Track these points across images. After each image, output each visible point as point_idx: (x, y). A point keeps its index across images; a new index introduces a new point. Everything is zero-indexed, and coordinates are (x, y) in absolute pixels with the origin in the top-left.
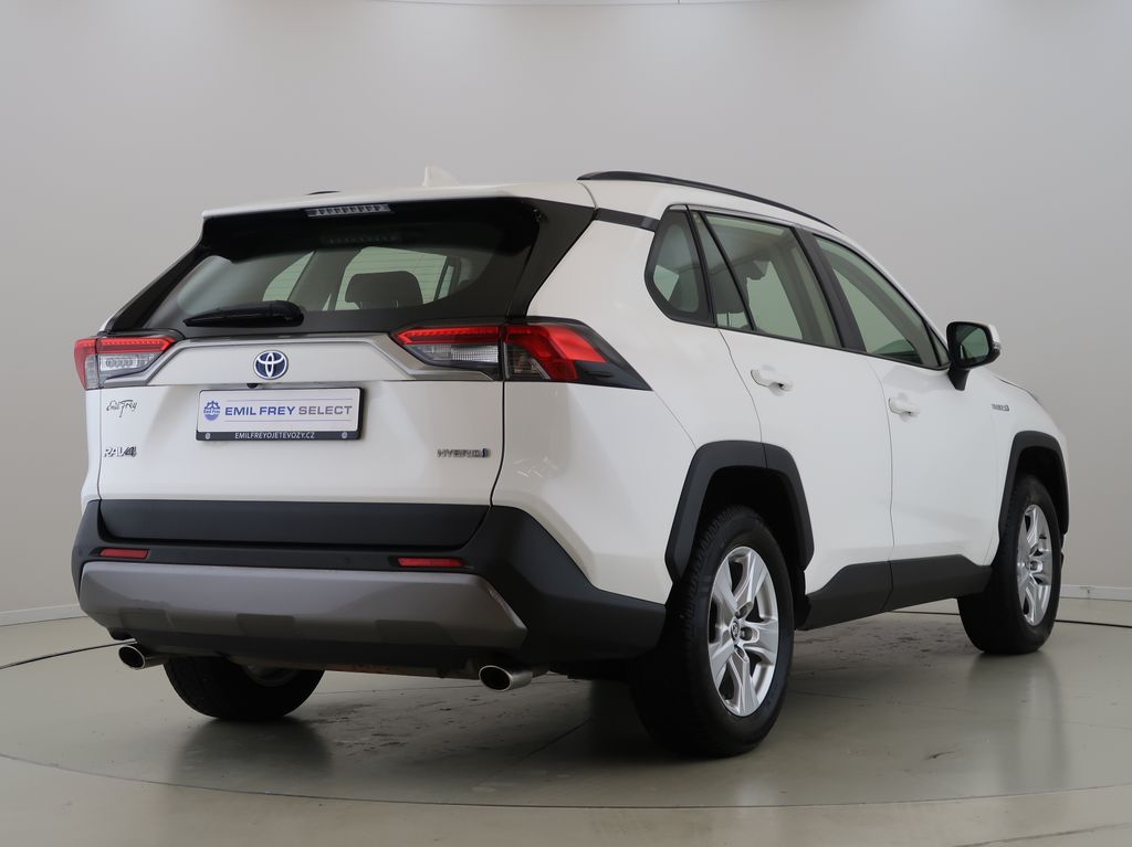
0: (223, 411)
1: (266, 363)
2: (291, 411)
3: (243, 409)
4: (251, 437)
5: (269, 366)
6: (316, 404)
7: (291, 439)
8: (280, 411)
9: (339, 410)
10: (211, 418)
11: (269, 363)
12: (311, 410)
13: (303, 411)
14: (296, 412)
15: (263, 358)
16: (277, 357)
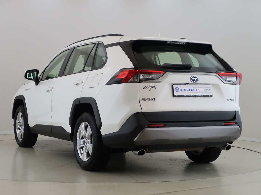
0: (180, 90)
1: (194, 79)
2: (197, 90)
3: (185, 89)
4: (188, 96)
5: (195, 80)
6: (202, 89)
7: (198, 97)
8: (194, 90)
9: (207, 90)
10: (177, 91)
11: (195, 79)
12: (201, 90)
13: (199, 90)
14: (198, 90)
15: (193, 77)
16: (196, 77)
